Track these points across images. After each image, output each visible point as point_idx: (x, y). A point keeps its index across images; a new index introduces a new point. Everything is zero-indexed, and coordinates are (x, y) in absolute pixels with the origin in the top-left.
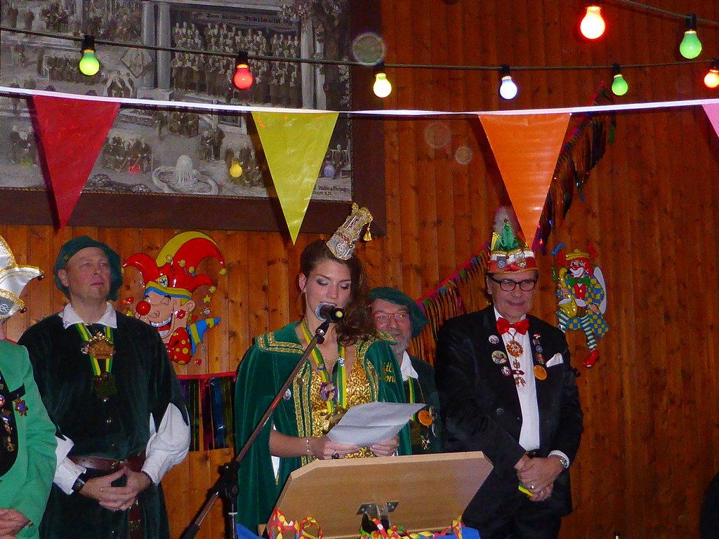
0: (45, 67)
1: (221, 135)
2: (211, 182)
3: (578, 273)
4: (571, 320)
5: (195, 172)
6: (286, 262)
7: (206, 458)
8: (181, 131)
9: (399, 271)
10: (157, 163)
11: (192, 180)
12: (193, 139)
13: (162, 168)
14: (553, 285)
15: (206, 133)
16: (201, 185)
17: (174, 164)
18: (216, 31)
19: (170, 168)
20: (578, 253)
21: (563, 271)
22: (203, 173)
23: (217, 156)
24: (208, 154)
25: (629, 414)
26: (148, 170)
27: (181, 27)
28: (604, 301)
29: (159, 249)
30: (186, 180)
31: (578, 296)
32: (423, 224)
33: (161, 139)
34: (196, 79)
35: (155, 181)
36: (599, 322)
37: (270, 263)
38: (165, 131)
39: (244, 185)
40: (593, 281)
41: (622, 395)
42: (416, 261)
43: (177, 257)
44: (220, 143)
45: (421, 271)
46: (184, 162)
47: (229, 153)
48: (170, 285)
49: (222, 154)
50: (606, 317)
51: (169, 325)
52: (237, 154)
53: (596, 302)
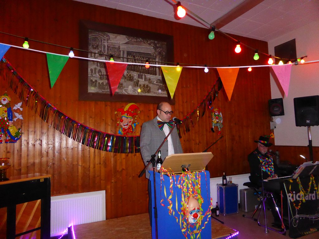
0: (99, 65)
1: (138, 81)
2: (136, 92)
3: (217, 114)
4: (215, 124)
5: (133, 89)
6: (153, 110)
7: (135, 155)
8: (129, 80)
9: (178, 112)
10: (124, 87)
11: (132, 91)
12: (132, 82)
13: (125, 88)
14: (211, 116)
15: (135, 81)
16: (134, 92)
17: (128, 88)
18: (137, 58)
19: (127, 89)
20: (216, 109)
21: (213, 113)
22: (134, 90)
23: (138, 86)
24: (136, 85)
25: (227, 145)
26: (122, 89)
27: (129, 56)
28: (222, 120)
29: (125, 107)
30: (131, 91)
31: (217, 119)
32: (183, 102)
33: (125, 82)
34: (133, 68)
35: (124, 91)
36: (221, 125)
37: (149, 111)
38: (126, 80)
39: (144, 93)
40: (220, 116)
41: (226, 141)
42: (181, 110)
43: (129, 109)
44: (138, 83)
45: (183, 113)
46: (130, 87)
47: (140, 85)
48: (127, 115)
49: (139, 85)
50: (223, 124)
51: (128, 124)
52: (142, 86)
53: (220, 120)
